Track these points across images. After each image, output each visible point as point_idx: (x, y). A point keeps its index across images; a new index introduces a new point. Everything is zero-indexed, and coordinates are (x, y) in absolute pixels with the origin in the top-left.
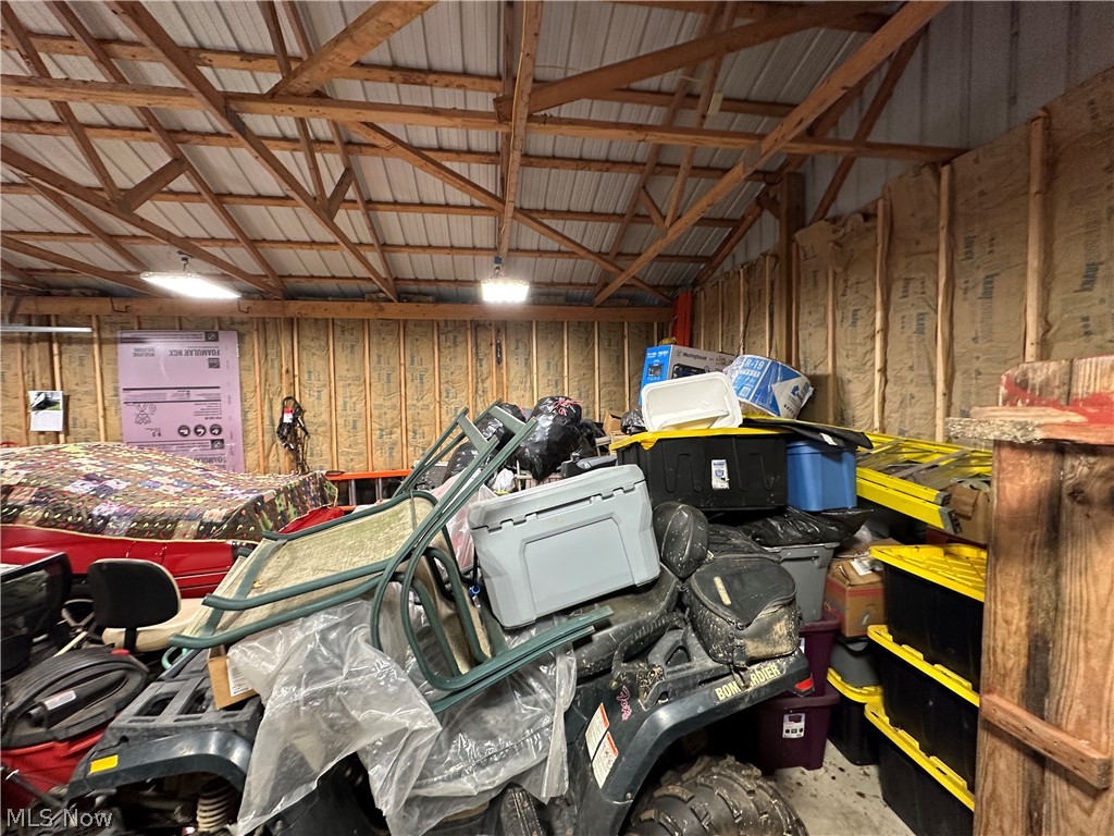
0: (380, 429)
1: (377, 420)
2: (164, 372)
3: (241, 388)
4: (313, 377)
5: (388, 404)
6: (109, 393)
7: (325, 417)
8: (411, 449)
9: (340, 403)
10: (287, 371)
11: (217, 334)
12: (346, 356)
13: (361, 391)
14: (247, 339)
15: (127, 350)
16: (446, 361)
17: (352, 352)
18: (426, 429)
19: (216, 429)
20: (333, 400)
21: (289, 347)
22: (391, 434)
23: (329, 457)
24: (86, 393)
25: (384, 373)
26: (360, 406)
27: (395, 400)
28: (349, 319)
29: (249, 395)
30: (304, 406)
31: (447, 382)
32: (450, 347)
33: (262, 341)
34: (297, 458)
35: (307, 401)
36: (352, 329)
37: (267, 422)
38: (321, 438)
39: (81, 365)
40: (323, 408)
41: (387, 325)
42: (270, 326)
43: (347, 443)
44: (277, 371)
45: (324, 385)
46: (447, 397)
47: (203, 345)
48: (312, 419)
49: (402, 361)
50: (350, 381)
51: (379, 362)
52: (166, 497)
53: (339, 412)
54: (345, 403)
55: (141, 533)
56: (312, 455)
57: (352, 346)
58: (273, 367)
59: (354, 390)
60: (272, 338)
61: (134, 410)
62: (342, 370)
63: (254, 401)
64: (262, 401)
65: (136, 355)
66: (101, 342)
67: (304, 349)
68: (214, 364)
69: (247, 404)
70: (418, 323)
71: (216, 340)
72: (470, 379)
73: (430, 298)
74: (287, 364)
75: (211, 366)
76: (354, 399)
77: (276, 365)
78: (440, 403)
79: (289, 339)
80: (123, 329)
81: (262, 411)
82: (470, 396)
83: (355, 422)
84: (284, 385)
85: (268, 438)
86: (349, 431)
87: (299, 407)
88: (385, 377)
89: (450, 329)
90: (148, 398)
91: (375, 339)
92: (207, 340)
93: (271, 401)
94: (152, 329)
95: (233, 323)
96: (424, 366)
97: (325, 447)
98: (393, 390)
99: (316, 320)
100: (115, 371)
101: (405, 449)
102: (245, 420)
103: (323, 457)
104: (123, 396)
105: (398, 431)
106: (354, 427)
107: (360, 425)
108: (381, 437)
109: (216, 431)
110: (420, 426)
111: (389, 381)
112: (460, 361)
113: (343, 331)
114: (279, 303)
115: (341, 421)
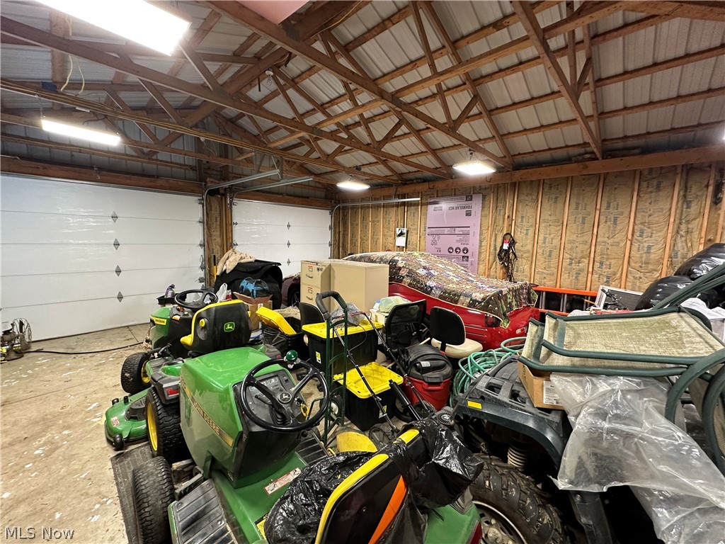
0: (570, 259)
1: (569, 252)
2: (445, 219)
3: (481, 227)
4: (524, 220)
5: (580, 239)
6: (422, 229)
7: (529, 247)
8: (596, 276)
9: (541, 238)
10: (509, 217)
11: (472, 196)
12: (551, 205)
13: (559, 230)
14: (487, 198)
15: (431, 207)
16: (645, 205)
17: (556, 202)
18: (613, 262)
19: (466, 250)
20: (536, 236)
21: (511, 201)
22: (579, 263)
23: (529, 274)
24: (414, 229)
25: (581, 216)
26: (556, 241)
27: (587, 237)
28: (556, 178)
29: (484, 232)
30: (516, 239)
31: (642, 223)
32: (651, 192)
33: (495, 199)
34: (508, 272)
35: (519, 237)
36: (558, 185)
37: (492, 248)
38: (525, 261)
39: (414, 216)
40: (528, 241)
41: (589, 179)
42: (501, 190)
43: (543, 266)
44: (502, 217)
45: (532, 226)
46: (641, 236)
47: (464, 203)
48: (521, 248)
49: (598, 207)
50: (550, 223)
51: (577, 208)
52: (453, 282)
53: (540, 244)
54: (545, 238)
55: (445, 298)
56: (517, 271)
57: (556, 198)
58: (500, 214)
59: (553, 229)
60: (501, 196)
61: (431, 238)
62: (546, 214)
63: (487, 235)
64: (491, 235)
65: (434, 210)
66: (422, 205)
67: (521, 202)
68: (468, 214)
69: (483, 237)
70: (620, 174)
71: (471, 200)
72: (672, 220)
73: (636, 151)
74: (509, 212)
75: (467, 215)
76: (552, 236)
77: (502, 213)
78: (631, 241)
79: (512, 196)
80: (430, 197)
81: (491, 241)
82: (670, 236)
83: (550, 252)
84: (506, 225)
85: (492, 258)
86: (545, 258)
87: (513, 240)
88: (581, 220)
89: (654, 176)
90: (437, 232)
91: (575, 191)
92: (466, 200)
93: (496, 235)
94: (442, 196)
95: (480, 189)
96: (620, 210)
97: (527, 267)
98: (586, 230)
99: (532, 181)
100: (426, 219)
101: (590, 275)
102: (480, 246)
103: (525, 273)
104: (428, 230)
105: (586, 261)
106: (550, 255)
107: (555, 254)
108: (570, 264)
109: (465, 251)
110: (607, 259)
111: (583, 223)
112: (663, 204)
113: (551, 187)
114: (509, 173)
115: (540, 251)
